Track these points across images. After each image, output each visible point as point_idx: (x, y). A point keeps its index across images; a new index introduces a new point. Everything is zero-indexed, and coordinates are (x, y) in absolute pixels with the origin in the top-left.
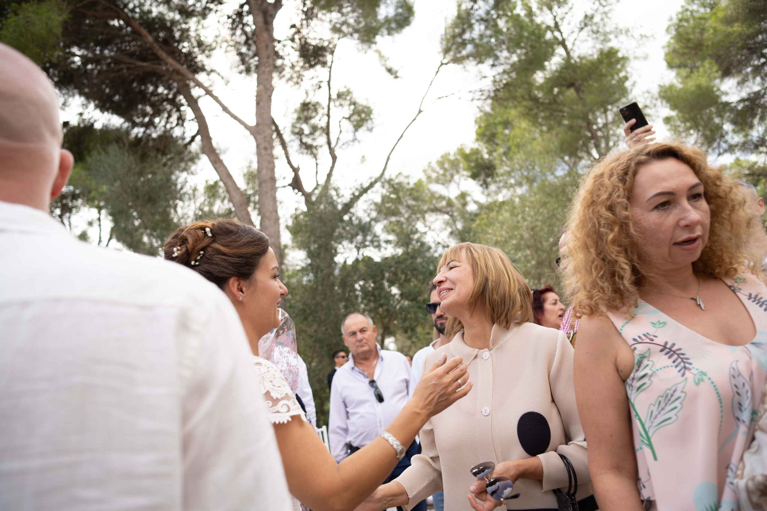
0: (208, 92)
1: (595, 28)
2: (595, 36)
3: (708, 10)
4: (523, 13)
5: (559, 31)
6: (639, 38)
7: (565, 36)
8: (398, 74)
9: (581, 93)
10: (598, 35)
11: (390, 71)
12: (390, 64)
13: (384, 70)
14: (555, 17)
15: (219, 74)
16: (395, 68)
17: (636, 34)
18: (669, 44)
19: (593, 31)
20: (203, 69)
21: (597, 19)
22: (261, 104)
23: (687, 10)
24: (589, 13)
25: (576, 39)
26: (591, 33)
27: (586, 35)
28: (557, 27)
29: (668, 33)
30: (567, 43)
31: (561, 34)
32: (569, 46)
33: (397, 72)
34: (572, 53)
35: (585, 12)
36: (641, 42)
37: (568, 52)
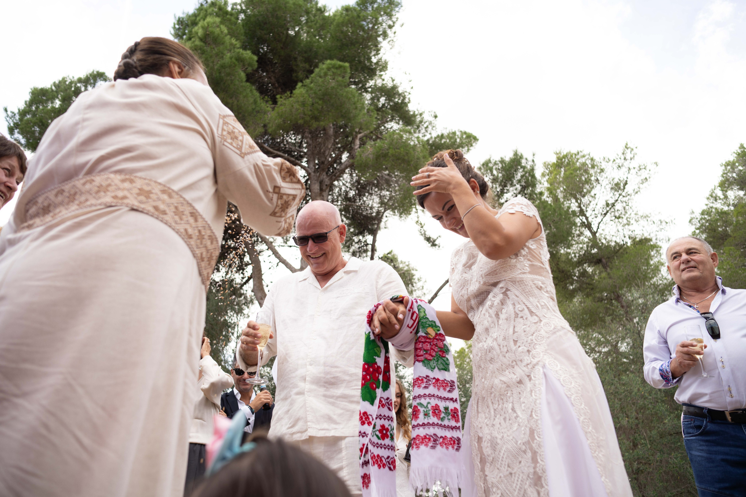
0: (270, 247)
1: (617, 215)
2: (617, 220)
3: (732, 208)
4: (550, 200)
5: (585, 216)
6: (659, 222)
7: (590, 219)
8: (436, 243)
9: (609, 270)
10: (620, 220)
11: (428, 239)
12: (428, 234)
13: (422, 238)
14: (580, 204)
16: (433, 236)
17: (656, 219)
19: (616, 217)
21: (618, 206)
23: (712, 207)
24: (611, 202)
25: (599, 223)
26: (614, 218)
27: (609, 220)
28: (582, 213)
29: (692, 224)
30: (592, 226)
31: (587, 218)
32: (595, 229)
33: (434, 241)
34: (597, 235)
35: (606, 201)
36: (661, 227)
37: (594, 234)
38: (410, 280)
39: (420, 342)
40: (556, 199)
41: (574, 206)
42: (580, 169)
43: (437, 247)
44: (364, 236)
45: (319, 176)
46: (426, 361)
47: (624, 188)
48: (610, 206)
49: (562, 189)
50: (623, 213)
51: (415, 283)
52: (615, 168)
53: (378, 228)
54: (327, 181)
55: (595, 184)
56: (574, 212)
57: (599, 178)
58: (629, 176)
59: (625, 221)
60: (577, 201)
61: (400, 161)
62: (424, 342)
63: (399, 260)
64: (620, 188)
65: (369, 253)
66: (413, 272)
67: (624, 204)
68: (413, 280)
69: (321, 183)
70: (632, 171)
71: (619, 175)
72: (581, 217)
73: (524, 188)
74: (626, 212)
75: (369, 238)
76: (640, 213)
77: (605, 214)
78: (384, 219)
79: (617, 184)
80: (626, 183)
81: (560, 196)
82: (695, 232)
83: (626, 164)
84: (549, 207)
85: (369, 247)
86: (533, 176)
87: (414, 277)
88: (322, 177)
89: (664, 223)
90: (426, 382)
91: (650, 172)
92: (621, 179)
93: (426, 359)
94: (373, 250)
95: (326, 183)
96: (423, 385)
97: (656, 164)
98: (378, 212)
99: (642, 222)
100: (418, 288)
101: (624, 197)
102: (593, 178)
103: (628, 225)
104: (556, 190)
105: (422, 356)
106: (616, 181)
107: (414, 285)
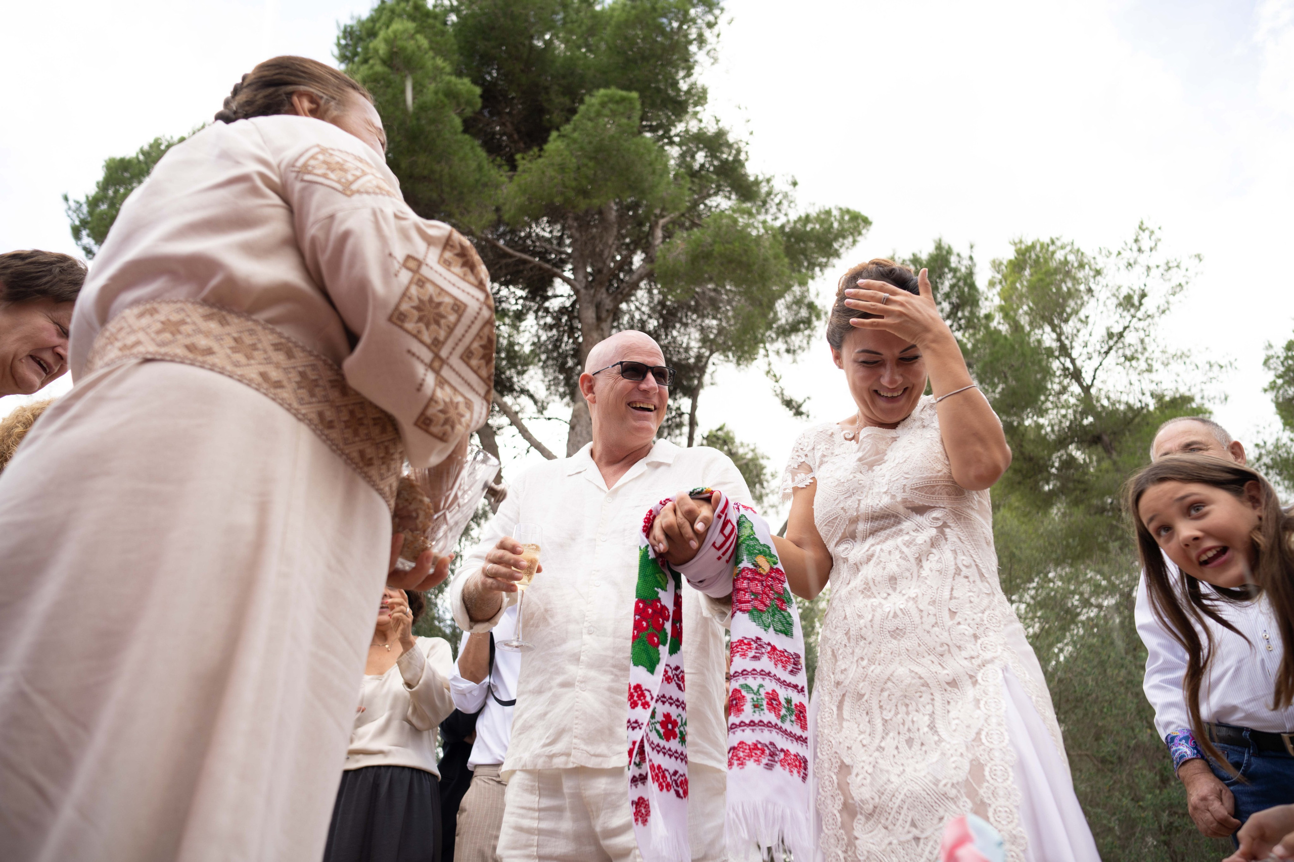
0: (515, 421)
1: (1128, 353)
2: (1127, 363)
4: (1004, 328)
5: (1069, 356)
6: (1208, 366)
7: (1078, 363)
8: (803, 409)
9: (1114, 455)
10: (1134, 363)
11: (788, 403)
12: (788, 395)
13: (778, 401)
14: (1059, 335)
15: (531, 396)
16: (798, 398)
17: (1201, 360)
18: (1273, 386)
19: (1126, 357)
20: (511, 390)
21: (1131, 338)
22: (578, 428)
24: (1117, 329)
25: (1096, 370)
26: (1123, 359)
27: (1114, 363)
28: (1064, 351)
29: (1269, 368)
30: (1084, 375)
31: (1073, 361)
32: (1088, 381)
33: (800, 406)
34: (1093, 391)
35: (1108, 329)
36: (1211, 375)
37: (1087, 389)
38: (758, 476)
39: (745, 578)
40: (1016, 327)
41: (1048, 338)
42: (1056, 271)
43: (804, 417)
44: (675, 399)
45: (594, 296)
46: (755, 613)
47: (1141, 304)
48: (1115, 337)
49: (1025, 308)
50: (1140, 350)
51: (767, 481)
52: (1122, 267)
53: (700, 385)
54: (608, 303)
55: (1086, 298)
56: (1050, 352)
57: (1093, 286)
58: (1149, 282)
59: (1143, 365)
60: (1054, 330)
61: (733, 265)
62: (751, 580)
63: (737, 441)
64: (1133, 305)
65: (686, 430)
66: (763, 462)
67: (1142, 334)
68: (762, 477)
69: (598, 306)
70: (1154, 271)
71: (1131, 282)
72: (1062, 359)
73: (955, 308)
74: (1145, 349)
75: (685, 403)
76: (1171, 350)
77: (1107, 353)
78: (710, 369)
79: (1128, 298)
80: (1143, 295)
81: (1024, 321)
82: (1274, 382)
83: (1143, 259)
84: (1002, 341)
85: (686, 419)
86: (972, 286)
87: (765, 471)
88: (599, 297)
89: (1216, 368)
90: (757, 648)
91: (1188, 274)
92: (1136, 288)
93: (755, 608)
94: (693, 423)
95: (607, 307)
96: (751, 654)
97: (1199, 257)
98: (699, 357)
99: (1175, 366)
100: (772, 492)
101: (1140, 320)
102: (1082, 287)
103: (1150, 370)
104: (1016, 311)
105: (748, 602)
106: (1124, 292)
107: (765, 484)
